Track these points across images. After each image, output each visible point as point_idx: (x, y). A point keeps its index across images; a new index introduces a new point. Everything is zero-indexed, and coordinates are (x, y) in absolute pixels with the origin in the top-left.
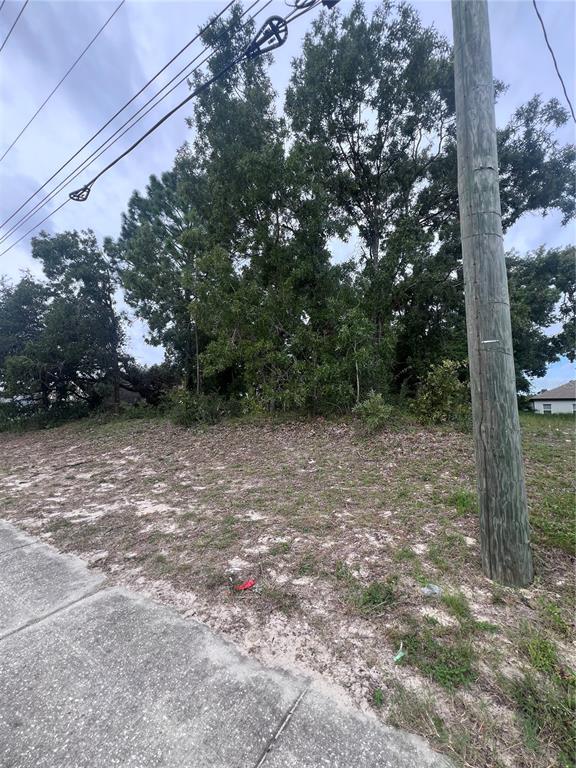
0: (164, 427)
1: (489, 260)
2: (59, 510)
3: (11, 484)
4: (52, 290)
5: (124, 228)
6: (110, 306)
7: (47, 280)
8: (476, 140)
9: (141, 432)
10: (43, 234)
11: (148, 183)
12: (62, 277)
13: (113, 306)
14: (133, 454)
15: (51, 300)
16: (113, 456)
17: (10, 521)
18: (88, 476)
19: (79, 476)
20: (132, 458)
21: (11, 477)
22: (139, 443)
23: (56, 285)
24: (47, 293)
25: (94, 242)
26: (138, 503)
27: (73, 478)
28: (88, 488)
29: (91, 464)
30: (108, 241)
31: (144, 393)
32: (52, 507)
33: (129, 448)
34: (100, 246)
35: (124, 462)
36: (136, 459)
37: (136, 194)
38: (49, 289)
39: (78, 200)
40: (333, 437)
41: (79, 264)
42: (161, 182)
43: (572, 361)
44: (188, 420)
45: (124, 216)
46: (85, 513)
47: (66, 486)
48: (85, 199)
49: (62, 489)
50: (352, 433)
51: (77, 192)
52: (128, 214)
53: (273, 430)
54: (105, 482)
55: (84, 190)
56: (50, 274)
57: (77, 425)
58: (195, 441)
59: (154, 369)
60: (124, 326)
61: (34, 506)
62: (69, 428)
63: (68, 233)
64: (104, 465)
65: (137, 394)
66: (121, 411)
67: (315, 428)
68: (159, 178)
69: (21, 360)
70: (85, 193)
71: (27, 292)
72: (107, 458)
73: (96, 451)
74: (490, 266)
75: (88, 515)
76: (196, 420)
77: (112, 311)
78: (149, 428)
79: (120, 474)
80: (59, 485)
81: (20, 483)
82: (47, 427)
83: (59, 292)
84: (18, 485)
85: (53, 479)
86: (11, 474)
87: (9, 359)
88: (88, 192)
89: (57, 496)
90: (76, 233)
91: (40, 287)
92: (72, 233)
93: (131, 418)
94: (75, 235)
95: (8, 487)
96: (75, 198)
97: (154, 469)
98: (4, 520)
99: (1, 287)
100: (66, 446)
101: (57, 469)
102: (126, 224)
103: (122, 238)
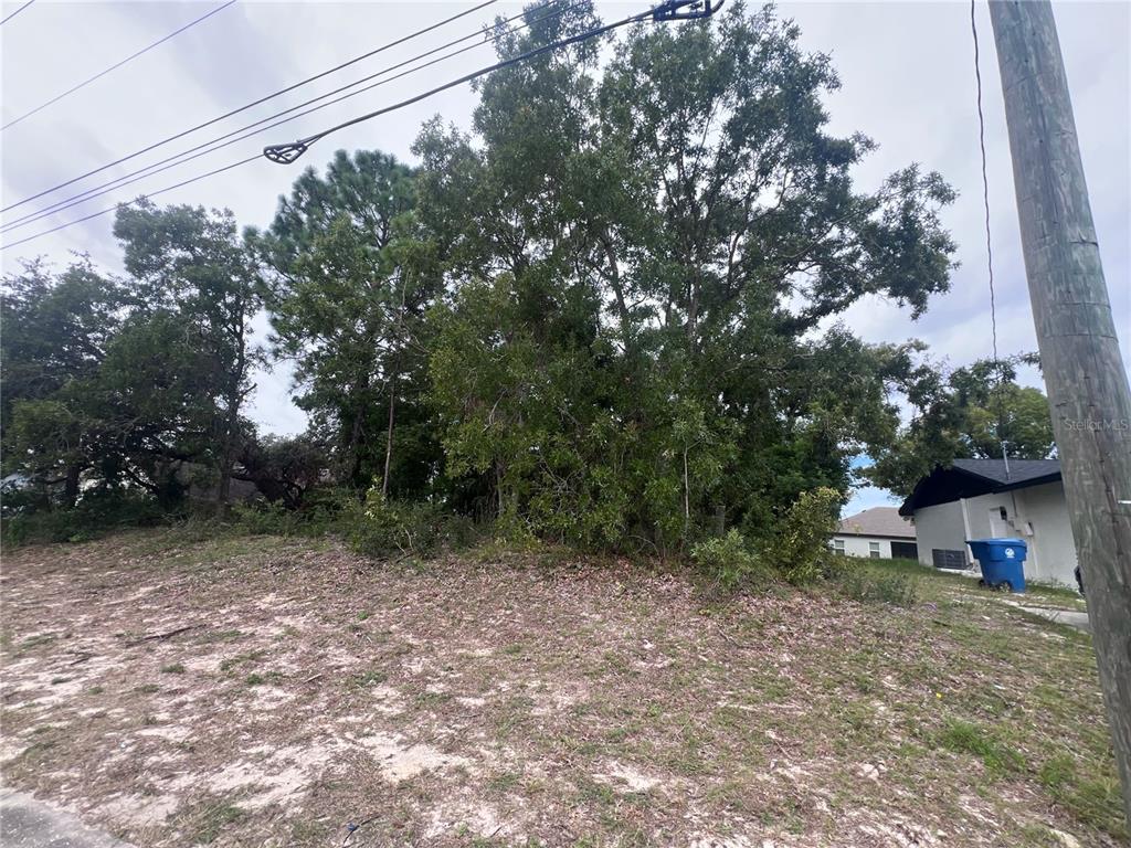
0: (334, 557)
3: (27, 686)
4: (134, 294)
5: (279, 219)
6: (239, 336)
7: (128, 276)
9: (287, 564)
10: (142, 201)
12: (156, 276)
13: (245, 336)
14: (287, 613)
16: (249, 615)
17: (72, 808)
18: (212, 664)
19: (193, 665)
20: (287, 621)
21: (23, 663)
22: (291, 589)
23: (141, 286)
24: (119, 298)
25: (232, 230)
26: (367, 742)
27: (178, 670)
28: (228, 696)
29: (208, 640)
30: (250, 233)
31: (268, 488)
32: (167, 758)
33: (271, 597)
34: (239, 240)
35: (277, 631)
36: (299, 623)
38: (127, 292)
39: (276, 160)
40: (660, 598)
41: (198, 260)
42: (354, 163)
44: (381, 549)
45: (283, 200)
46: (257, 776)
47: (174, 693)
48: (289, 162)
49: (164, 702)
50: (688, 591)
51: (281, 147)
52: (290, 198)
53: (548, 578)
54: (256, 681)
55: (295, 147)
56: (135, 267)
57: (138, 540)
58: (406, 590)
60: (254, 374)
61: (118, 757)
62: (126, 545)
63: (188, 209)
64: (237, 637)
65: (251, 486)
66: (232, 517)
67: (623, 579)
68: (352, 157)
69: (55, 408)
70: (294, 153)
71: (81, 290)
72: (234, 618)
73: (203, 601)
75: (269, 781)
76: (396, 547)
77: (242, 344)
78: (301, 557)
79: (283, 661)
80: (152, 689)
81: (56, 682)
82: (74, 539)
83: (147, 299)
84: (49, 687)
85: (131, 671)
86: (21, 656)
87: (22, 405)
88: (301, 153)
89: (164, 723)
90: (203, 210)
91: (110, 286)
92: (195, 209)
93: (253, 533)
94: (201, 213)
95: (27, 695)
96: (272, 156)
97: (351, 651)
98: (53, 806)
99: (30, 276)
100: (128, 585)
101: (130, 645)
102: (283, 212)
103: (271, 231)
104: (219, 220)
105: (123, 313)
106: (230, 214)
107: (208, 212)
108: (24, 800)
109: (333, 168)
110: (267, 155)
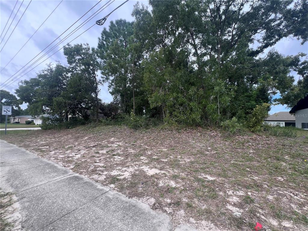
0: (125, 129)
2: (107, 170)
4: (71, 70)
5: (99, 44)
6: (95, 77)
7: (69, 65)
9: (115, 131)
10: (68, 44)
12: (74, 64)
13: (96, 77)
14: (117, 142)
16: (109, 142)
17: (86, 176)
18: (104, 152)
20: (118, 143)
21: (68, 151)
22: (117, 137)
23: (72, 67)
24: (68, 71)
25: (89, 49)
26: (142, 167)
27: (98, 153)
28: (109, 158)
29: (102, 148)
30: (93, 49)
32: (101, 169)
33: (113, 139)
34: (91, 52)
35: (116, 145)
36: (120, 144)
37: (105, 29)
38: (69, 69)
40: (211, 137)
41: (83, 58)
42: (115, 24)
45: (99, 39)
46: (120, 173)
48: (102, 24)
49: (97, 159)
50: (220, 135)
51: (100, 21)
52: (101, 38)
53: (179, 133)
54: (114, 155)
55: (103, 19)
56: (70, 62)
58: (143, 136)
59: (109, 105)
60: (100, 87)
61: (92, 168)
62: (80, 129)
63: (78, 45)
64: (108, 147)
66: (100, 122)
67: (200, 132)
68: (114, 22)
69: (60, 99)
71: (60, 70)
72: (106, 143)
73: (99, 139)
75: (123, 174)
76: (139, 127)
77: (96, 79)
78: (118, 130)
79: (119, 151)
80: (94, 156)
81: (76, 155)
82: (70, 128)
83: (74, 70)
84: (74, 155)
85: (89, 153)
86: (68, 150)
87: (54, 99)
88: (105, 21)
89: (98, 163)
90: (82, 45)
91: (65, 68)
92: (80, 45)
93: (106, 125)
94: (81, 46)
95: (71, 157)
96: (98, 23)
97: (133, 149)
98: (82, 176)
99: (49, 68)
100: (83, 137)
101: (87, 148)
102: (100, 42)
103: (98, 48)
104: (86, 47)
105: (69, 75)
106: (88, 45)
107: (83, 45)
108: (77, 175)
109: (110, 27)
110: (97, 23)
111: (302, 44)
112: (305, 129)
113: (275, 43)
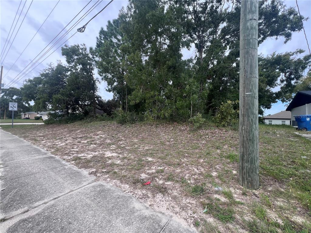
0: (114, 124)
1: (251, 59)
2: (76, 154)
3: (57, 143)
4: (70, 69)
5: (97, 43)
6: (92, 76)
7: (68, 65)
8: (249, 7)
9: (105, 126)
10: (66, 46)
11: (107, 24)
12: (73, 64)
13: (93, 76)
14: (102, 134)
15: (69, 73)
16: (95, 134)
17: (59, 157)
18: (86, 142)
19: (82, 142)
20: (101, 136)
21: (57, 141)
22: (104, 130)
23: (71, 67)
24: (67, 70)
25: (86, 49)
26: (105, 152)
27: (80, 142)
28: (86, 146)
29: (86, 138)
30: (91, 49)
31: (105, 111)
32: (74, 152)
33: (100, 132)
34: (88, 51)
35: (98, 137)
36: (103, 136)
37: (102, 29)
38: (68, 68)
39: (80, 32)
40: (181, 130)
41: (80, 58)
42: (112, 24)
43: (283, 103)
44: (123, 122)
45: (97, 38)
46: (86, 155)
47: (78, 145)
48: (83, 32)
49: (76, 146)
50: (188, 129)
51: (80, 29)
52: (99, 37)
53: (157, 127)
54: (92, 144)
56: (69, 62)
57: (80, 122)
58: (126, 130)
59: (109, 101)
60: (97, 84)
61: (67, 152)
62: (77, 123)
63: (76, 45)
64: (91, 138)
65: (102, 111)
66: (97, 117)
67: (173, 127)
68: (112, 22)
69: (59, 96)
70: (83, 29)
71: (60, 69)
72: (92, 135)
73: (88, 132)
74: (251, 62)
75: (87, 156)
76: (126, 122)
77: (93, 78)
78: (108, 125)
79: (98, 141)
80: (75, 144)
81: (61, 143)
82: (69, 123)
83: (72, 70)
84: (60, 144)
85: (73, 142)
86: (57, 140)
87: (54, 96)
88: (85, 29)
89: (75, 149)
90: (78, 45)
91: (65, 67)
92: (77, 45)
93: (101, 120)
94: (78, 46)
95: (57, 145)
97: (111, 140)
98: (57, 156)
99: (50, 67)
100: (77, 130)
101: (74, 139)
102: (98, 41)
103: (96, 47)
104: (83, 47)
106: (84, 45)
107: (80, 45)
108: (53, 156)
109: (107, 26)
110: (78, 31)
111: (285, 42)
112: (294, 127)
113: (262, 41)
